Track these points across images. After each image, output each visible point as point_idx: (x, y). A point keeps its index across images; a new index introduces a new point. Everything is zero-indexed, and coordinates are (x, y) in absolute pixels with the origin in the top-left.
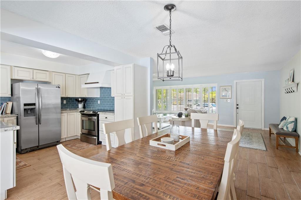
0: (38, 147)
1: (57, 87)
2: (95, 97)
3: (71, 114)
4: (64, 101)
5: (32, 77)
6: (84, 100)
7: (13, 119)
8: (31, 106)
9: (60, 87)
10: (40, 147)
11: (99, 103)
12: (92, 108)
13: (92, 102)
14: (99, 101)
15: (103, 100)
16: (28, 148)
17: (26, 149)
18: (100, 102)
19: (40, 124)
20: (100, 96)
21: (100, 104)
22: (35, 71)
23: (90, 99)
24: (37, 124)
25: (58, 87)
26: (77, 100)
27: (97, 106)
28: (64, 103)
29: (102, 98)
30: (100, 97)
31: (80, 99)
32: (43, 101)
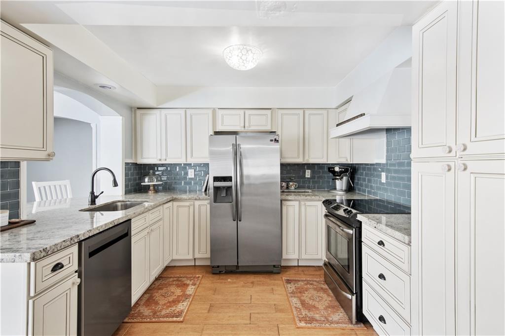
0: (237, 267)
1: (272, 140)
2: (374, 162)
3: (308, 203)
4: (307, 171)
5: (243, 125)
6: (346, 171)
7: (206, 204)
8: (224, 181)
9: (278, 141)
10: (240, 270)
11: (384, 180)
12: (369, 192)
13: (367, 175)
14: (383, 175)
15: (396, 171)
16: (221, 266)
17: (218, 267)
18: (387, 177)
19: (240, 221)
20: (387, 160)
21: (387, 183)
22: (247, 112)
23: (364, 169)
24: (234, 220)
25: (275, 140)
26: (330, 168)
27: (379, 189)
28: (306, 176)
29: (392, 165)
30: (387, 164)
31: (337, 169)
32: (245, 172)
